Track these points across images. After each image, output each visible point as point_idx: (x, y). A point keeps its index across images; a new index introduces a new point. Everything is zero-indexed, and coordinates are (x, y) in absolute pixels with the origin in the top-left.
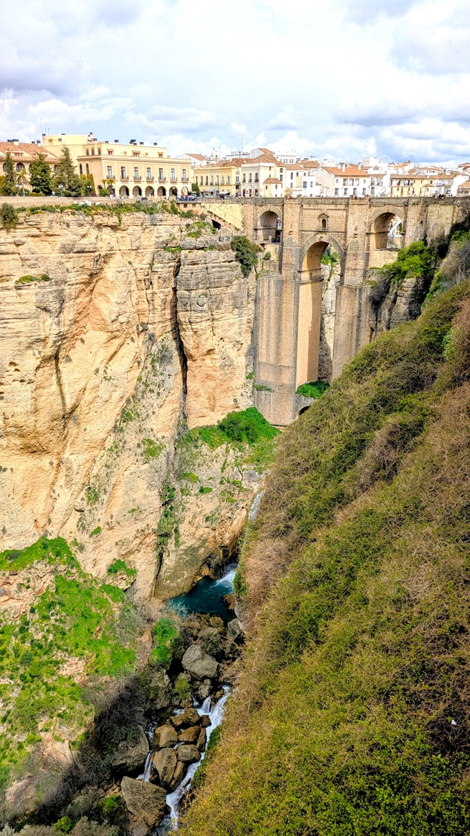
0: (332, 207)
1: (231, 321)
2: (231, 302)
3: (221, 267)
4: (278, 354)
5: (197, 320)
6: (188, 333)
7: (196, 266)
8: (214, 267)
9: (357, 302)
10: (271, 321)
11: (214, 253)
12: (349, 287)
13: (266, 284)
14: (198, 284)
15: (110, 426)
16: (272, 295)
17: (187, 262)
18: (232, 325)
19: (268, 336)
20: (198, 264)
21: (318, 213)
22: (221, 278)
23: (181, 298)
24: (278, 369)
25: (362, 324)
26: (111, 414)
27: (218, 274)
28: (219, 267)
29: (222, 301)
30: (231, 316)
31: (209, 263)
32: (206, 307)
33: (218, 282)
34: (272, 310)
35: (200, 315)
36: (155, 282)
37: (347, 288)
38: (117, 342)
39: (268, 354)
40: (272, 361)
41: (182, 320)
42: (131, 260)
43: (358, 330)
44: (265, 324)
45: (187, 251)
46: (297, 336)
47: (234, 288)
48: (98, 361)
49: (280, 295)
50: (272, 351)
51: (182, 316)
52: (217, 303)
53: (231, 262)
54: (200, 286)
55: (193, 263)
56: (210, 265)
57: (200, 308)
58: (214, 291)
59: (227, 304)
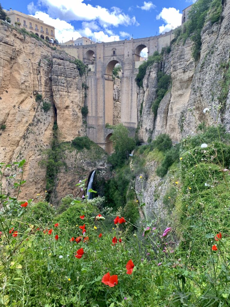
0: (117, 45)
1: (76, 95)
2: (76, 86)
3: (71, 69)
4: (96, 112)
5: (62, 90)
6: (57, 96)
7: (60, 66)
8: (68, 69)
9: (131, 83)
10: (93, 97)
11: (68, 63)
12: (127, 77)
13: (90, 81)
14: (61, 74)
15: (21, 135)
16: (93, 85)
17: (56, 63)
18: (76, 96)
19: (92, 104)
20: (61, 65)
21: (111, 48)
22: (71, 74)
23: (54, 79)
24: (97, 118)
25: (133, 92)
26: (22, 129)
27: (70, 72)
28: (70, 69)
29: (72, 84)
30: (76, 92)
31: (66, 66)
32: (65, 85)
33: (70, 75)
34: (93, 92)
35: (63, 88)
36: (41, 71)
37: (126, 78)
38: (24, 96)
39: (92, 112)
40: (94, 115)
41: (55, 90)
42: (30, 58)
43: (131, 95)
44: (90, 99)
45: (56, 59)
46: (104, 103)
47: (76, 80)
48: (15, 102)
49: (96, 85)
50: (94, 110)
51: (54, 88)
52: (69, 86)
53: (75, 69)
54: (62, 75)
55: (59, 65)
56: (66, 67)
57: (63, 85)
58: (68, 79)
59: (74, 86)
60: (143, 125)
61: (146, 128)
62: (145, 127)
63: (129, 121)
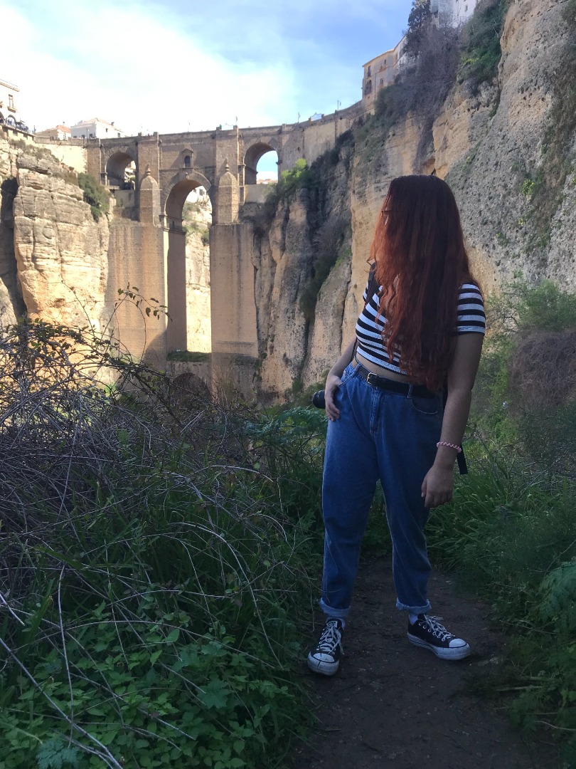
0: (196, 141)
1: (84, 269)
2: (82, 245)
3: (69, 200)
5: (45, 255)
6: (29, 273)
7: (39, 191)
8: (61, 198)
9: (235, 240)
11: (60, 182)
12: (225, 225)
14: (42, 210)
16: (129, 245)
17: (27, 183)
18: (84, 274)
20: (41, 188)
21: (178, 150)
22: (70, 212)
23: (21, 225)
25: (244, 264)
27: (66, 207)
28: (66, 199)
29: (71, 240)
30: (82, 262)
31: (55, 191)
32: (53, 241)
33: (66, 215)
34: (131, 262)
35: (47, 248)
41: (23, 254)
43: (239, 272)
45: (26, 171)
47: (84, 230)
49: (139, 244)
51: (21, 248)
52: (64, 243)
53: (79, 199)
54: (46, 215)
55: (37, 187)
56: (56, 194)
57: (47, 240)
58: (62, 226)
59: (77, 246)
60: (277, 348)
61: (285, 355)
62: (282, 354)
63: (235, 339)
